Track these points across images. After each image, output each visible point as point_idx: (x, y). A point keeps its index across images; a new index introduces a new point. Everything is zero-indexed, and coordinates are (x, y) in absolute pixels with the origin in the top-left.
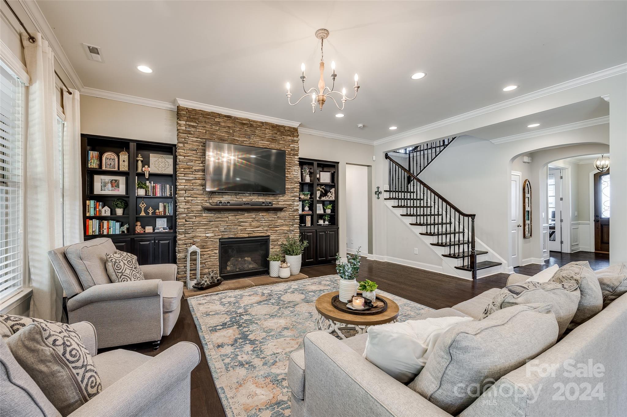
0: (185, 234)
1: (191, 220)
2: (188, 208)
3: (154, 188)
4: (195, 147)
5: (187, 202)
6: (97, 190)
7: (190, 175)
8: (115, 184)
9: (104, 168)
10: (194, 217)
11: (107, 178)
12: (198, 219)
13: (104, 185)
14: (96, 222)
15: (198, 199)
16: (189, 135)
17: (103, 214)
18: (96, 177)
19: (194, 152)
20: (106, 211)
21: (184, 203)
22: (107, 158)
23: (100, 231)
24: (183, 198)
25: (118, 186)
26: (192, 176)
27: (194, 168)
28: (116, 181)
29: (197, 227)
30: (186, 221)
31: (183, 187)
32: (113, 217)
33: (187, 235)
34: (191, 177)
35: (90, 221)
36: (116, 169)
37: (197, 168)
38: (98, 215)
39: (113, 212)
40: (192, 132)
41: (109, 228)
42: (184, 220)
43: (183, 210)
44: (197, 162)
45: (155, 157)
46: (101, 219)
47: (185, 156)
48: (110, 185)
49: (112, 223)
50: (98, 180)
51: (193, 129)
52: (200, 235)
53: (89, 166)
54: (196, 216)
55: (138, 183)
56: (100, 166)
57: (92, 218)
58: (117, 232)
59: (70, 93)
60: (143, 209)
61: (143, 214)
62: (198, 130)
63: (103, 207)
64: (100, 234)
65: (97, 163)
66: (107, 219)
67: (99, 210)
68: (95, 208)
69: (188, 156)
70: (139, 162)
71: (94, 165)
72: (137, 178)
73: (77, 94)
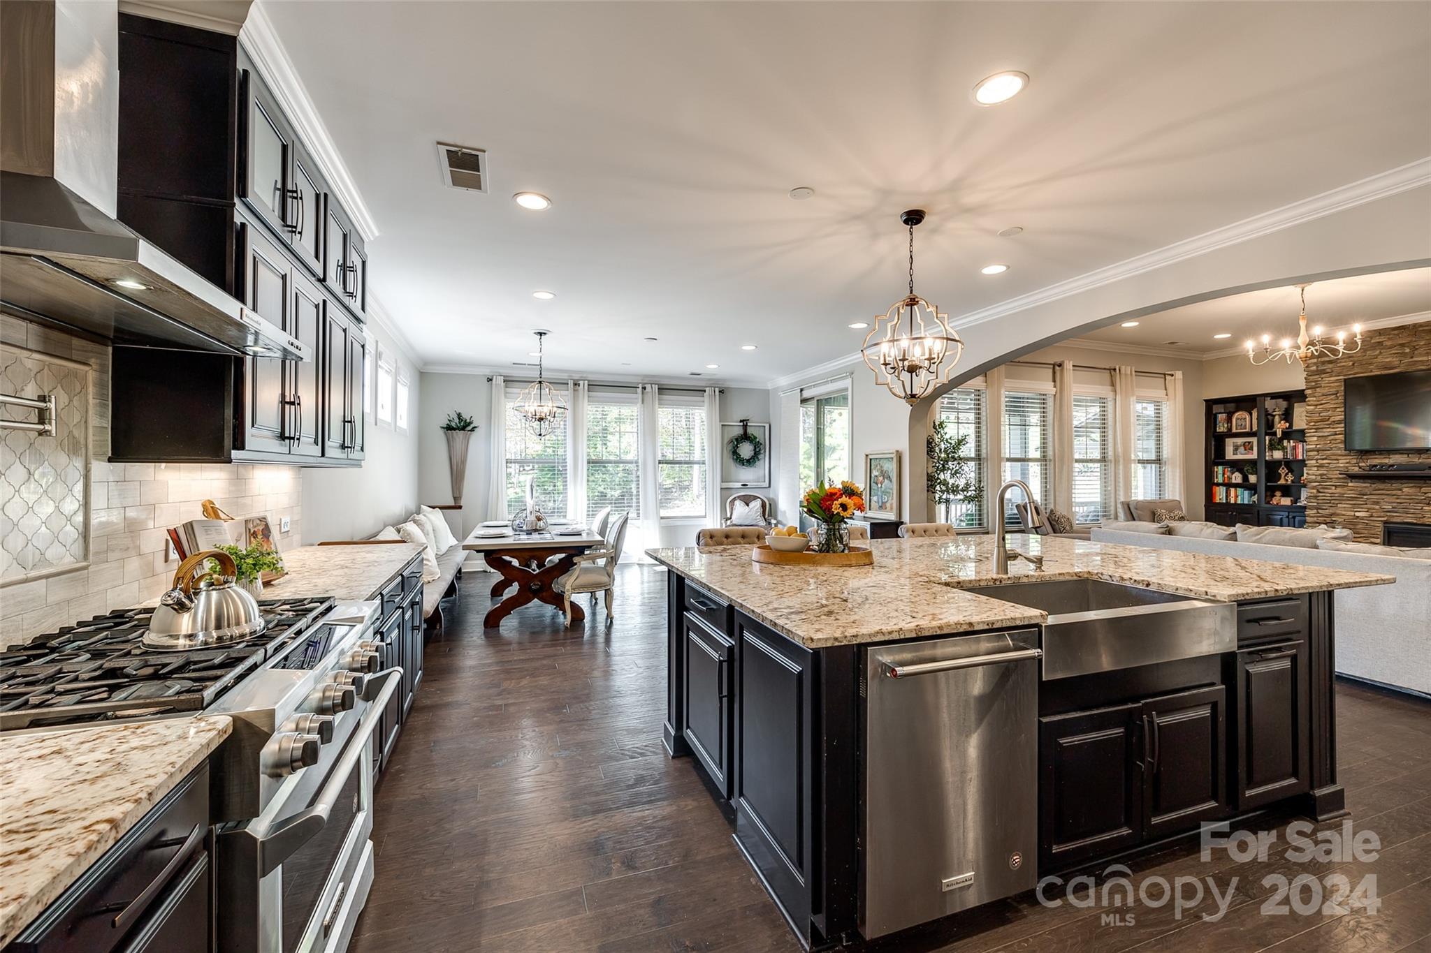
0: (1317, 509)
1: (1326, 491)
2: (1321, 475)
3: (1294, 448)
4: (1333, 390)
5: (1321, 466)
6: (1230, 455)
7: (1325, 430)
8: (1248, 446)
9: (1234, 430)
10: (1334, 488)
11: (1240, 441)
12: (1339, 490)
13: (1236, 448)
14: (1223, 489)
15: (1340, 461)
16: (1323, 376)
17: (1234, 481)
18: (1228, 440)
19: (1333, 397)
20: (1237, 478)
21: (1316, 468)
22: (1237, 419)
23: (1227, 499)
24: (1314, 462)
25: (1251, 449)
26: (1329, 430)
27: (1332, 419)
28: (1249, 443)
29: (1337, 502)
30: (1319, 492)
31: (1314, 446)
32: (1245, 485)
33: (1320, 511)
34: (1326, 432)
35: (1217, 488)
36: (1248, 430)
37: (1338, 418)
38: (1226, 481)
39: (1245, 479)
40: (1328, 370)
41: (1236, 496)
42: (1315, 491)
43: (1314, 477)
44: (1338, 410)
45: (1301, 407)
46: (1228, 485)
47: (1316, 405)
48: (1242, 448)
49: (1239, 490)
50: (1230, 444)
51: (1330, 366)
52: (1343, 512)
53: (1218, 430)
54: (1336, 486)
55: (1271, 444)
56: (1230, 429)
57: (1218, 485)
58: (1246, 502)
59: (1172, 375)
60: (1283, 475)
61: (1282, 482)
62: (1339, 365)
63: (1233, 473)
64: (1227, 502)
65: (1226, 426)
66: (1236, 486)
67: (1228, 477)
68: (1224, 474)
69: (1322, 404)
70: (1277, 417)
71: (1221, 428)
72: (1267, 438)
73: (1179, 375)
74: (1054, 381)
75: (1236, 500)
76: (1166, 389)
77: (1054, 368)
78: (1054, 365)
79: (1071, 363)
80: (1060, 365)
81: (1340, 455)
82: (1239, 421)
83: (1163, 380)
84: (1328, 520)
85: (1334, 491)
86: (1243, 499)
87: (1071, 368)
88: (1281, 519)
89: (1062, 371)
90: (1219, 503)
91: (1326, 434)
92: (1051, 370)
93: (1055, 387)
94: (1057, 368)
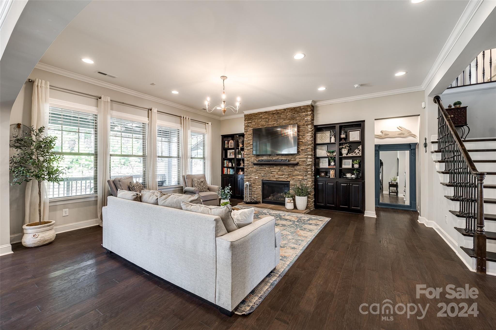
0: (247, 176)
1: (249, 169)
2: (248, 163)
4: (251, 133)
5: (248, 160)
6: (229, 156)
9: (229, 147)
10: (251, 168)
11: (231, 151)
12: (252, 169)
13: (230, 154)
14: (226, 169)
15: (252, 159)
16: (248, 128)
17: (229, 166)
18: (228, 151)
19: (250, 135)
22: (230, 143)
24: (246, 159)
26: (250, 147)
27: (250, 143)
28: (233, 152)
29: (251, 173)
30: (247, 170)
31: (246, 153)
32: (232, 167)
36: (233, 147)
38: (227, 166)
39: (232, 165)
40: (250, 126)
44: (251, 140)
52: (253, 177)
53: (225, 147)
54: (251, 167)
55: (238, 153)
56: (228, 147)
57: (225, 167)
58: (232, 174)
59: (208, 124)
60: (241, 163)
61: (241, 166)
62: (252, 124)
63: (229, 163)
64: (227, 174)
65: (227, 145)
66: (230, 168)
67: (228, 164)
68: (227, 163)
69: (248, 138)
70: (240, 143)
71: (226, 146)
72: (237, 150)
73: (210, 123)
74: (148, 117)
75: (229, 173)
76: (206, 129)
77: (148, 111)
78: (149, 110)
79: (156, 110)
80: (151, 110)
81: (252, 156)
82: (231, 144)
83: (205, 125)
84: (249, 180)
85: (251, 169)
86: (231, 173)
87: (156, 112)
88: (240, 179)
89: (152, 112)
90: (225, 174)
91: (249, 149)
92: (147, 112)
93: (149, 120)
94: (149, 111)
